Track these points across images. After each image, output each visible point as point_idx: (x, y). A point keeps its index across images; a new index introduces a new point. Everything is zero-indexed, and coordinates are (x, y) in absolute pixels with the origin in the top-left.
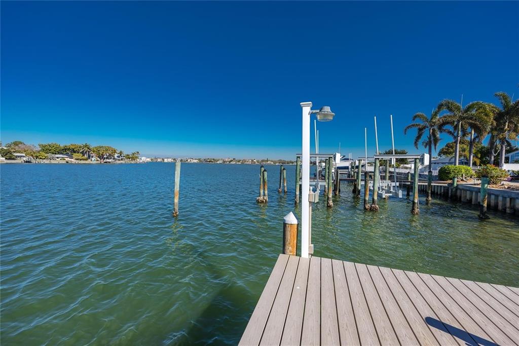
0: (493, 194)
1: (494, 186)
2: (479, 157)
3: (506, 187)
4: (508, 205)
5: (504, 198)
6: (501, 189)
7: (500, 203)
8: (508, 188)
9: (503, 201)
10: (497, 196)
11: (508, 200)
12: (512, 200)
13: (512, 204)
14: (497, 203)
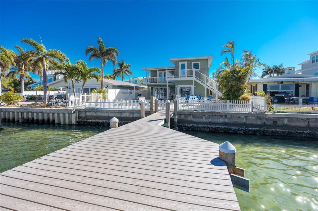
0: (11, 111)
1: (13, 106)
2: (13, 86)
3: (20, 105)
4: (20, 117)
5: (18, 113)
6: (17, 107)
7: (16, 117)
8: (21, 106)
9: (17, 115)
10: (13, 112)
11: (20, 114)
12: (22, 114)
13: (22, 116)
14: (14, 117)
